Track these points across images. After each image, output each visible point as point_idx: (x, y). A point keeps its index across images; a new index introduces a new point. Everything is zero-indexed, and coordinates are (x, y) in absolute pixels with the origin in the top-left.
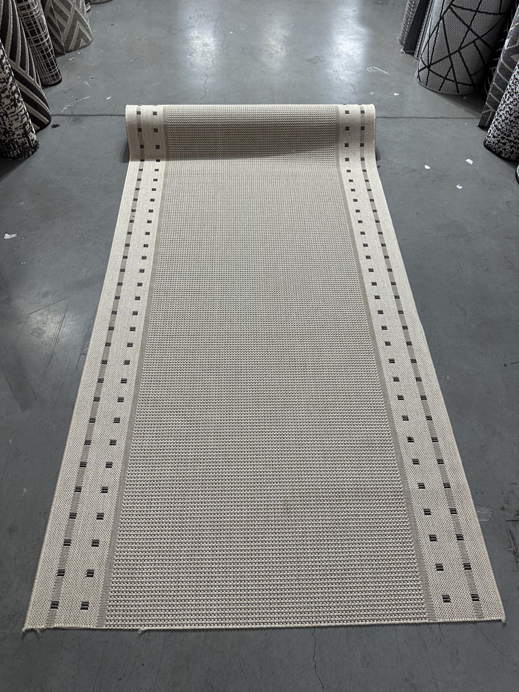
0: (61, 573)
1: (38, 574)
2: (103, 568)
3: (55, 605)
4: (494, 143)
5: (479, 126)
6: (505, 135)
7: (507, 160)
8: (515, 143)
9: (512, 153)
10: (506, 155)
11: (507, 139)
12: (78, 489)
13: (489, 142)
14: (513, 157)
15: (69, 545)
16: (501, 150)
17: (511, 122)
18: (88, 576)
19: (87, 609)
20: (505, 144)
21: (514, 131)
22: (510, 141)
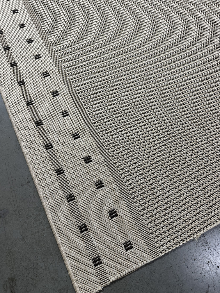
0: (83, 228)
1: (59, 241)
2: (122, 202)
3: (97, 261)
12: (49, 146)
15: (74, 199)
18: (112, 218)
19: (132, 247)
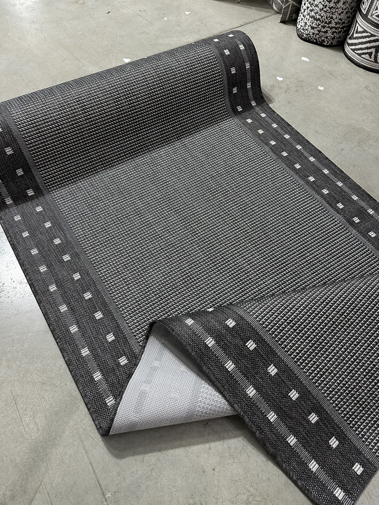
4: (313, 34)
5: (281, 22)
6: (326, 23)
7: (330, 46)
8: (336, 29)
9: (333, 39)
10: (328, 42)
11: (329, 27)
13: (309, 34)
14: (334, 42)
16: (323, 38)
17: (330, 8)
20: (326, 32)
21: (334, 17)
22: (331, 28)
